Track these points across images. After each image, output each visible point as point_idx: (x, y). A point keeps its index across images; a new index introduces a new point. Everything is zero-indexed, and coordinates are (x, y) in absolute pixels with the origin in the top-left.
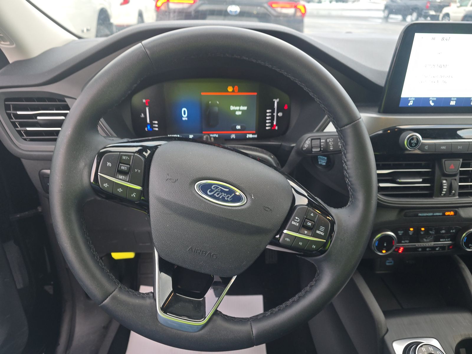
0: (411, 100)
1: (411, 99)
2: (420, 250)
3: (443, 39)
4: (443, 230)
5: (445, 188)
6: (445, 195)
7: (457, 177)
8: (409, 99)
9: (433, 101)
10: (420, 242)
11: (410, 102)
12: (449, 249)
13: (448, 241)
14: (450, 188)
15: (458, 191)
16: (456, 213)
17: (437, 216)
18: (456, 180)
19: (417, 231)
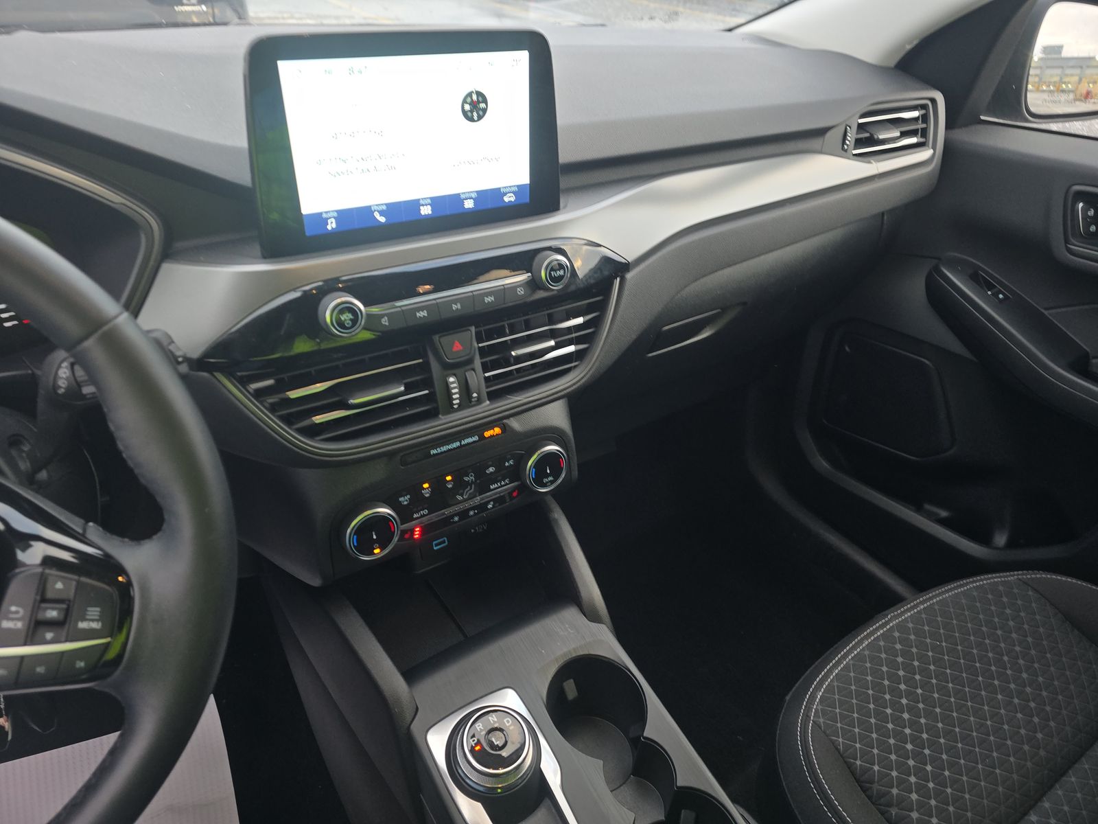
0: (330, 218)
1: (329, 215)
2: (456, 519)
3: (351, 71)
4: (491, 466)
5: (455, 393)
6: (461, 407)
7: (478, 363)
8: (324, 216)
9: (382, 213)
10: (450, 506)
11: (329, 221)
12: (512, 498)
13: (507, 484)
14: (466, 389)
15: (484, 391)
16: (504, 428)
17: (468, 444)
18: (474, 370)
19: (438, 484)
